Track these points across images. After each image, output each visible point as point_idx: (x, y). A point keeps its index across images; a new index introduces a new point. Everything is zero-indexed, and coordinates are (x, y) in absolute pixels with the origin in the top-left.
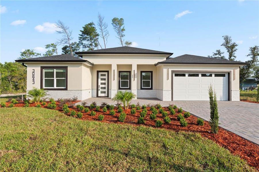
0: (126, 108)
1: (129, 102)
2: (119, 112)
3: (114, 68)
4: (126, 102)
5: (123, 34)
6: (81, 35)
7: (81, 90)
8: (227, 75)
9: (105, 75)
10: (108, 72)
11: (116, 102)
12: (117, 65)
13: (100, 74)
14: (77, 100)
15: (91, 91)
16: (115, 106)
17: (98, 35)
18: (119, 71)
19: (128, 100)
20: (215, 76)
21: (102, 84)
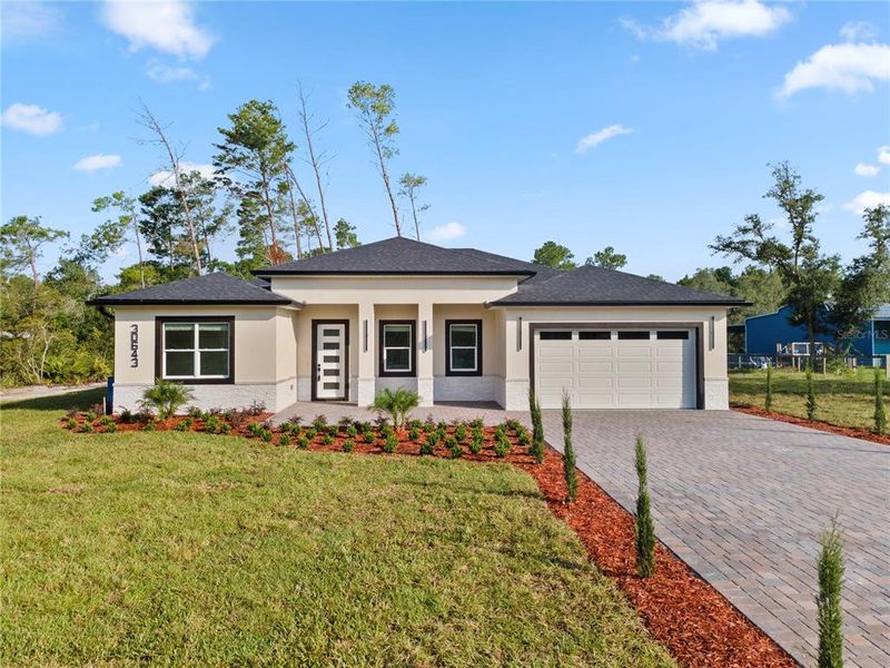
0: (398, 429)
1: (406, 415)
2: (384, 436)
3: (367, 315)
4: (399, 414)
5: (391, 145)
6: (223, 148)
7: (275, 384)
8: (692, 335)
9: (336, 333)
10: (346, 322)
11: (375, 416)
12: (375, 305)
13: (321, 328)
14: (266, 411)
15: (294, 382)
16: (373, 424)
17: (290, 147)
18: (380, 321)
19: (404, 410)
20: (659, 338)
21: (327, 359)
